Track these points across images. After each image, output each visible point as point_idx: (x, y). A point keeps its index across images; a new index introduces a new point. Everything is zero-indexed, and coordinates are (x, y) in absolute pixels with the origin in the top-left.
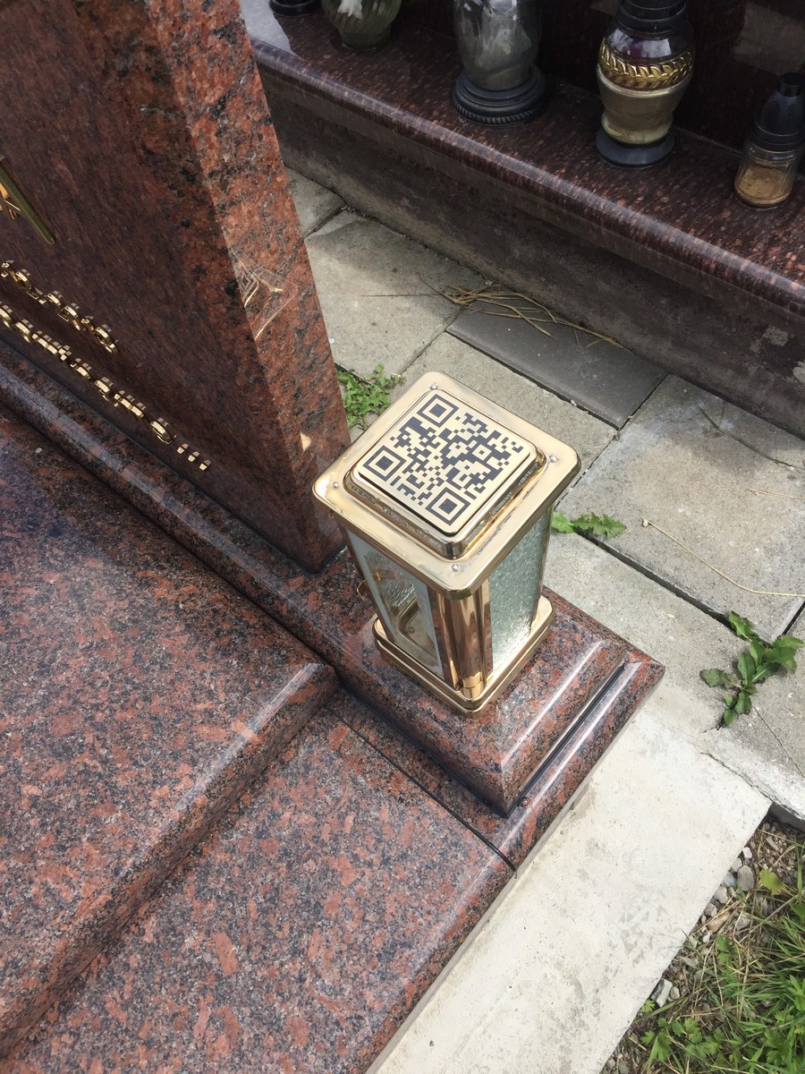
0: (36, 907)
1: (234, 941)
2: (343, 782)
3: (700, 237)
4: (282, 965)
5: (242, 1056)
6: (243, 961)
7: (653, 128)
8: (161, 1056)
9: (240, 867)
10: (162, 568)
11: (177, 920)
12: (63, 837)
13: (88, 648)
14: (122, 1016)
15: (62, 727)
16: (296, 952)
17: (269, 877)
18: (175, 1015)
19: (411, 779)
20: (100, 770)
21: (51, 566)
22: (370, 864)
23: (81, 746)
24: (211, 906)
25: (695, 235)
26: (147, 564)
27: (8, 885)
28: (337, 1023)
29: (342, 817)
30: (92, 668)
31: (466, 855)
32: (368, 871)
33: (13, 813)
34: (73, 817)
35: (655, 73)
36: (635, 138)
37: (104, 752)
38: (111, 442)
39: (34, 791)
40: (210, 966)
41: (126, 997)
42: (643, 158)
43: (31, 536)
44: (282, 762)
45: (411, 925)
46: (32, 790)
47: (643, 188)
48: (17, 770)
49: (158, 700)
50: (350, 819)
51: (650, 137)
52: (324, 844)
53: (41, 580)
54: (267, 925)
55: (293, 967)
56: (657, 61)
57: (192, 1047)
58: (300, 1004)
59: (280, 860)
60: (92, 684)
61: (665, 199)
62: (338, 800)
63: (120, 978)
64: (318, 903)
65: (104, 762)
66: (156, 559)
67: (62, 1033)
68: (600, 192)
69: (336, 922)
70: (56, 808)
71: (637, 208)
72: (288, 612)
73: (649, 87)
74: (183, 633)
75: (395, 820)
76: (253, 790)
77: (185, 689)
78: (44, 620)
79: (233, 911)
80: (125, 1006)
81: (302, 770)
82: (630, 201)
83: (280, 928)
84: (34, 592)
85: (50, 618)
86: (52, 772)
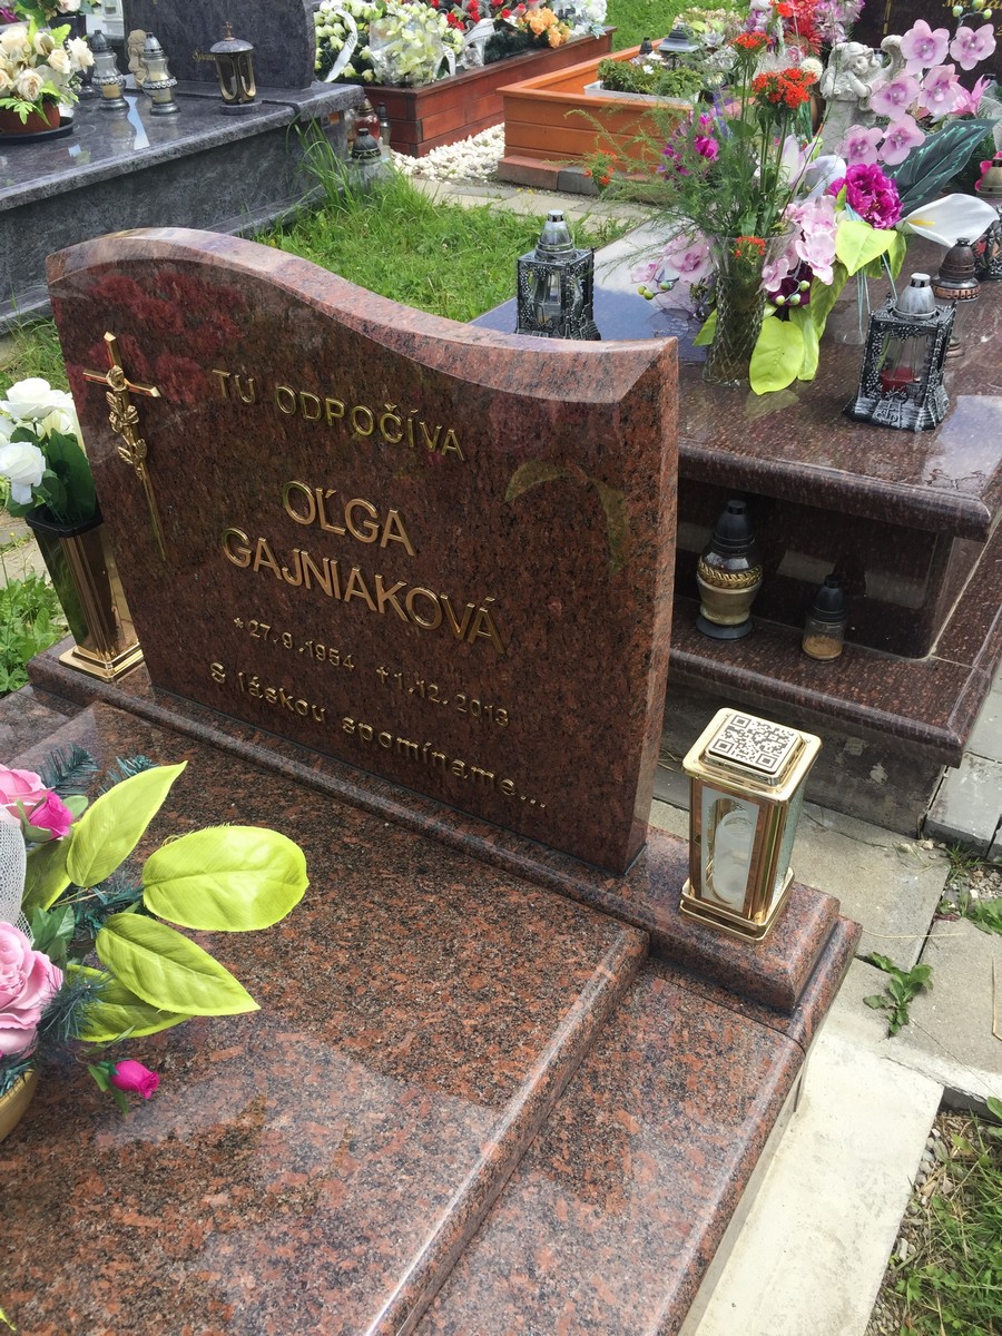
0: (503, 1088)
1: (631, 1113)
2: (672, 1012)
3: (789, 681)
4: (670, 1122)
5: (663, 1178)
6: (642, 1123)
7: (738, 614)
8: (606, 1188)
9: (619, 1070)
10: (509, 885)
11: (586, 1108)
12: (505, 1044)
13: (476, 936)
14: (569, 1170)
15: (476, 984)
16: (677, 1114)
17: (642, 1073)
18: (606, 1163)
19: (719, 1004)
20: (514, 1004)
21: (426, 892)
22: (710, 1056)
23: (495, 993)
24: (607, 1095)
25: (785, 681)
26: (497, 884)
27: (476, 1078)
28: (722, 1149)
29: (679, 1033)
30: (483, 947)
31: (772, 1042)
32: (709, 1060)
33: (462, 1037)
34: (507, 1033)
35: (742, 579)
36: (728, 621)
37: (513, 994)
38: (441, 813)
39: (473, 1022)
40: (620, 1130)
41: (567, 1158)
42: (735, 634)
43: (404, 875)
44: (624, 1006)
45: (751, 1087)
46: (468, 1022)
47: (739, 652)
48: (454, 1012)
49: (538, 961)
50: (685, 1033)
51: (739, 620)
52: (672, 1049)
53: (423, 900)
54: (651, 1101)
55: (680, 1122)
56: (742, 571)
57: (625, 1178)
58: (692, 1142)
59: (645, 1062)
60: (487, 957)
61: (757, 659)
62: (673, 1023)
63: (558, 1147)
64: (682, 1084)
65: (517, 999)
66: (503, 880)
67: (527, 1187)
68: (710, 657)
69: (698, 1092)
70: (493, 1030)
71: (739, 665)
72: (609, 902)
73: (738, 587)
74: (540, 920)
75: (717, 1028)
76: (610, 1025)
77: (555, 952)
78: (436, 924)
79: (624, 1096)
80: (568, 1163)
81: (640, 1008)
82: (733, 661)
83: (661, 1101)
84: (421, 909)
85: (440, 922)
86: (480, 1010)
